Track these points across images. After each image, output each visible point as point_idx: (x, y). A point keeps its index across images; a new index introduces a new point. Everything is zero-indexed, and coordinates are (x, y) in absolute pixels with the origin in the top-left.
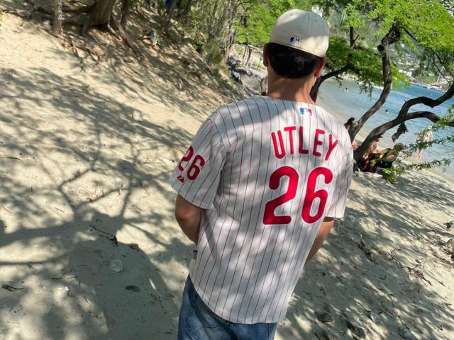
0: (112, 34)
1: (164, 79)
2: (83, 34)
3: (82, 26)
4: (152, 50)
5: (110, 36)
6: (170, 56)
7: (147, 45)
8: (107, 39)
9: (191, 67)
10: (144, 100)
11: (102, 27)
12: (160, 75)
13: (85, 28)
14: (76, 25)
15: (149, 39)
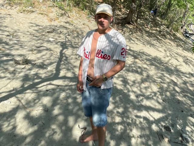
0: (132, 25)
1: (149, 37)
2: (123, 26)
3: (122, 23)
4: (147, 29)
5: (131, 26)
6: (155, 30)
7: (146, 27)
8: (131, 27)
9: (162, 33)
10: (137, 44)
11: (129, 23)
12: (147, 36)
13: (123, 24)
14: (121, 23)
15: (147, 25)
